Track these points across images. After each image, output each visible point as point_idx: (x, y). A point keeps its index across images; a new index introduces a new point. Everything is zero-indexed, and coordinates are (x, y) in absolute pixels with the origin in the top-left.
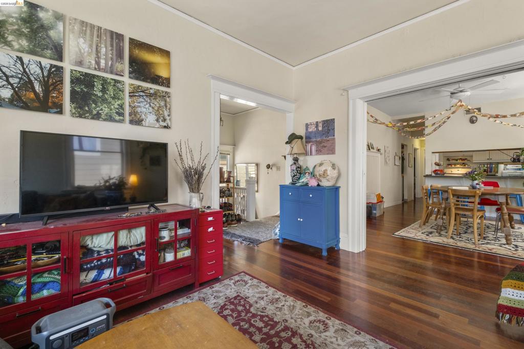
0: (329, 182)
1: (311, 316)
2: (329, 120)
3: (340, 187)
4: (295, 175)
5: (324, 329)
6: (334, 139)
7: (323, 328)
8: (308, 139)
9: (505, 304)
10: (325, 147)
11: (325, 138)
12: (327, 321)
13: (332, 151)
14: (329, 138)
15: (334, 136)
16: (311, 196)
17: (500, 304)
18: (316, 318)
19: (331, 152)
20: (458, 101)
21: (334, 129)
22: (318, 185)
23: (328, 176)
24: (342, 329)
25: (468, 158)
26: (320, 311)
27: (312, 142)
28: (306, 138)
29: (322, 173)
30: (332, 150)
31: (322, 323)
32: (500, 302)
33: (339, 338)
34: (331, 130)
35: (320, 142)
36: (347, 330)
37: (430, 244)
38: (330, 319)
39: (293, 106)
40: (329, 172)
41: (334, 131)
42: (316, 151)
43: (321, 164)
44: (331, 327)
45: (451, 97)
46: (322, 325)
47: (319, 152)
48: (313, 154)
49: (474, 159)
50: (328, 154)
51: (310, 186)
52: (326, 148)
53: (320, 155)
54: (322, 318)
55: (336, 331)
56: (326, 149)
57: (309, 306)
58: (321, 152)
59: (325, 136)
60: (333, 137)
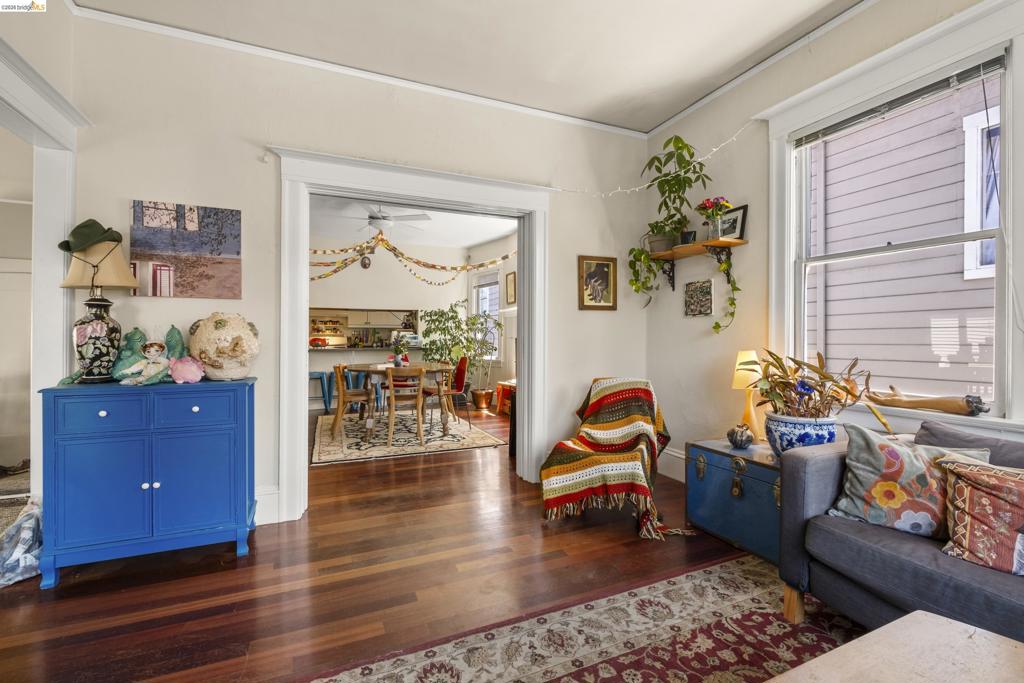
0: (243, 369)
1: (402, 676)
2: (223, 211)
3: (256, 379)
4: (102, 355)
5: (452, 676)
6: (238, 262)
7: (448, 675)
8: (142, 248)
9: (552, 496)
10: (209, 277)
11: (209, 256)
12: (436, 660)
13: (232, 291)
14: (222, 256)
15: (238, 253)
16: (196, 409)
17: (547, 500)
18: (415, 673)
19: (230, 294)
20: (378, 232)
21: (239, 235)
22: (205, 379)
23: (244, 352)
24: (469, 651)
25: (341, 321)
26: (401, 654)
27: (159, 257)
28: (134, 243)
29: (227, 344)
30: (231, 289)
31: (435, 671)
32: (546, 497)
33: (486, 666)
34: (230, 239)
35: (194, 264)
36: (477, 646)
37: (377, 461)
38: (435, 654)
39: (71, 131)
40: (245, 344)
41: (239, 242)
42: (176, 285)
43: (219, 324)
44: (452, 662)
45: (370, 224)
46: (439, 672)
47: (184, 288)
48: (165, 291)
49: (349, 323)
50: (219, 297)
51: (180, 382)
52: (212, 281)
53: (191, 296)
54: (424, 663)
55: (468, 661)
56: (212, 283)
57: (373, 667)
58: (193, 289)
59: (208, 247)
60: (235, 256)
